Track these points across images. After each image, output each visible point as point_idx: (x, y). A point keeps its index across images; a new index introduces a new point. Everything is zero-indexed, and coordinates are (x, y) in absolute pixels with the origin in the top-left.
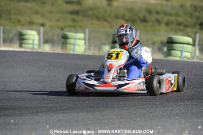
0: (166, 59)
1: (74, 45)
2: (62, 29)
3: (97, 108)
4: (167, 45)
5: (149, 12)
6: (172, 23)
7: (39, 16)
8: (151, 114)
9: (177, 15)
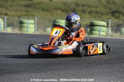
0: (89, 36)
1: (27, 28)
2: (19, 17)
3: (43, 70)
4: (90, 27)
5: (78, 5)
6: (93, 12)
7: (4, 9)
8: (80, 74)
9: (96, 7)
